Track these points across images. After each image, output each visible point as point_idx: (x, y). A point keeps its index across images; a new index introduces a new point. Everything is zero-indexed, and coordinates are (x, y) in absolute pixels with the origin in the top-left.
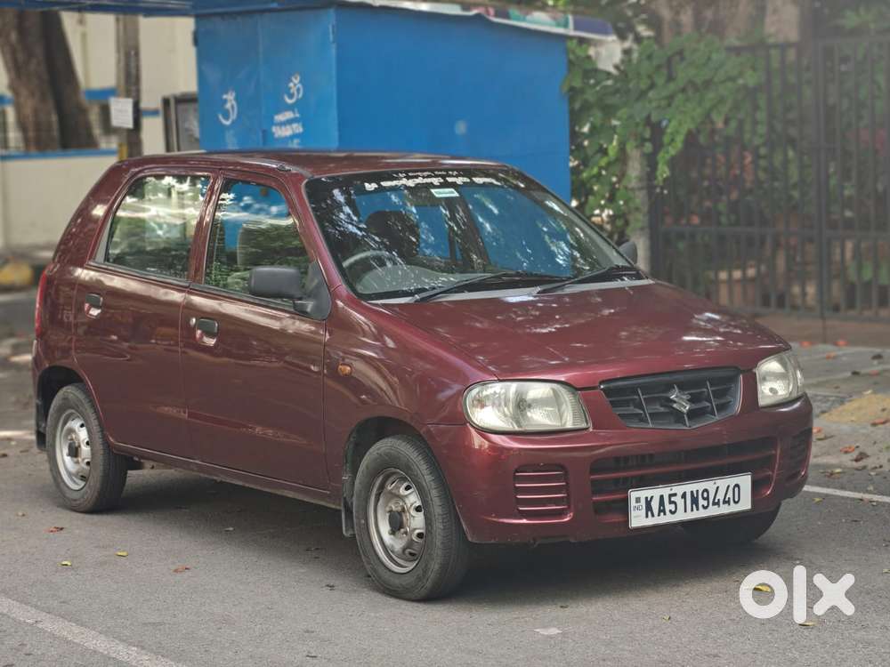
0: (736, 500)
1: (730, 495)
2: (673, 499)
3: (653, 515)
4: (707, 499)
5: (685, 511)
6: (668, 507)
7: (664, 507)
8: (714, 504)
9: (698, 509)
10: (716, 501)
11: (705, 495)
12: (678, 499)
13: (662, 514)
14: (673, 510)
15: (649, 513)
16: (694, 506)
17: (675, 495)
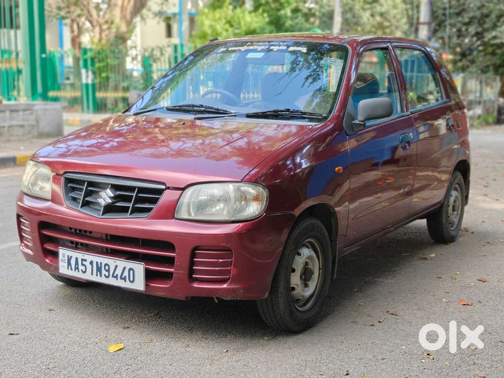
0: (132, 280)
1: (126, 274)
2: (84, 263)
3: (72, 269)
4: (108, 271)
5: (92, 274)
6: (81, 268)
7: (78, 266)
8: (113, 276)
9: (101, 276)
10: (115, 275)
11: (107, 268)
12: (87, 264)
13: (77, 270)
14: (84, 270)
15: (70, 267)
16: (98, 273)
17: (85, 260)
